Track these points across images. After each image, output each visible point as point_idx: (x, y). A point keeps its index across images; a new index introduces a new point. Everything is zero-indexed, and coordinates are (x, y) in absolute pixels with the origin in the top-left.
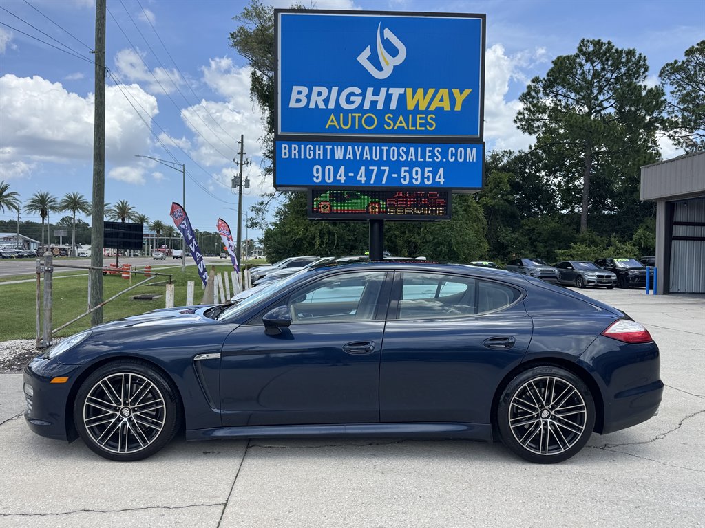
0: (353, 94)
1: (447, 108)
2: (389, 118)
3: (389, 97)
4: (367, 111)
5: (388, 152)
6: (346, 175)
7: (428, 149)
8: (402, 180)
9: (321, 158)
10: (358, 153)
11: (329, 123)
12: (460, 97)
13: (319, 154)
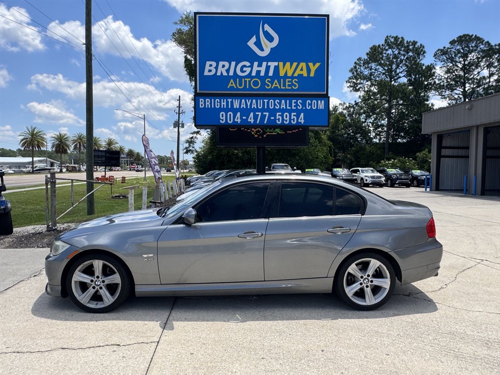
0: (245, 66)
1: (305, 75)
2: (268, 81)
3: (268, 68)
4: (254, 77)
5: (268, 103)
6: (241, 118)
9: (225, 107)
11: (230, 85)
12: (313, 68)
13: (224, 105)
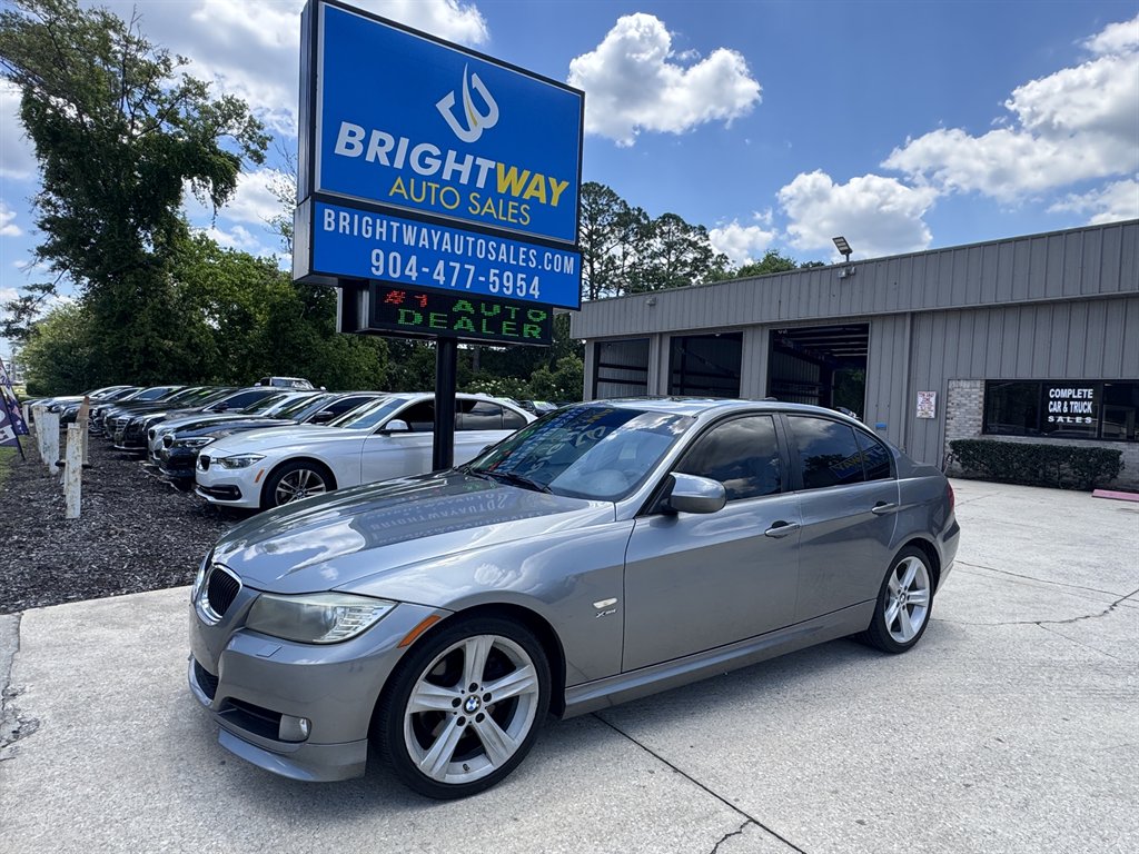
0: (428, 154)
1: (543, 200)
2: (475, 198)
3: (475, 169)
4: (446, 183)
5: (475, 244)
6: (419, 270)
7: (522, 249)
8: (491, 286)
9: (384, 239)
10: (436, 240)
11: (394, 190)
12: (558, 189)
13: (381, 233)
